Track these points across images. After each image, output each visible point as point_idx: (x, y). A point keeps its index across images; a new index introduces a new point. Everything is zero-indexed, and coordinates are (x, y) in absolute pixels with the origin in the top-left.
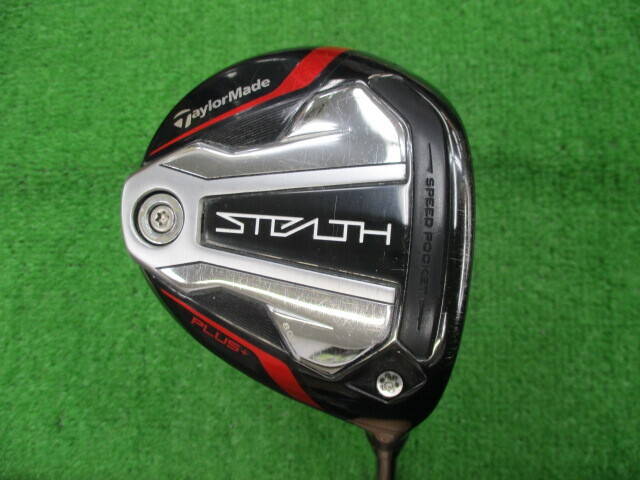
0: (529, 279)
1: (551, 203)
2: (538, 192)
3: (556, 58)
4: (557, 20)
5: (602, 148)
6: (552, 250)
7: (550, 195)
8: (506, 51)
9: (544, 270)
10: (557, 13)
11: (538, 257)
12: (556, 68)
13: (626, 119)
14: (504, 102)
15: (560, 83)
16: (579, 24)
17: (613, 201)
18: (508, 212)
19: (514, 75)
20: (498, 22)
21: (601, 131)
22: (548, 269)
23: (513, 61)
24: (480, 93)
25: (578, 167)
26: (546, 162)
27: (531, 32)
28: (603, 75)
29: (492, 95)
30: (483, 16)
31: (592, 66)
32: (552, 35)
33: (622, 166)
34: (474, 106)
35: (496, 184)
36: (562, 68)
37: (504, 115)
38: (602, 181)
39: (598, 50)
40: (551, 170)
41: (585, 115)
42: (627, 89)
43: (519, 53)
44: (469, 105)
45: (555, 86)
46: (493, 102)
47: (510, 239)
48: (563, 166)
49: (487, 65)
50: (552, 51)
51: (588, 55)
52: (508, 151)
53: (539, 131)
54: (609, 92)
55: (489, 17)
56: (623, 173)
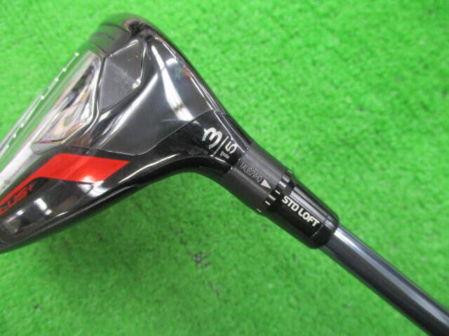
0: (424, 245)
1: (388, 162)
2: (370, 160)
3: (298, 41)
4: (277, 13)
5: (393, 89)
6: (422, 205)
7: (380, 155)
8: (254, 59)
9: (428, 227)
10: (274, 8)
11: (416, 219)
12: (305, 49)
13: (391, 54)
14: (283, 101)
15: (317, 58)
16: (297, 6)
17: (436, 126)
18: (358, 195)
19: (275, 74)
20: (231, 41)
21: (380, 76)
22: (431, 224)
23: (265, 64)
24: (256, 106)
25: (386, 118)
26: (357, 131)
27: (263, 33)
28: (346, 32)
29: (268, 102)
30: (215, 44)
31: (332, 31)
32: (282, 26)
33: (420, 93)
34: (258, 120)
35: (329, 177)
36: (308, 46)
37: (290, 111)
38: (415, 116)
39: (327, 15)
40: (365, 134)
41: (357, 71)
42: (373, 31)
43: (265, 55)
44: (254, 121)
45: (314, 63)
46: (273, 107)
47: (378, 220)
48: (374, 124)
49: (246, 80)
50: (292, 37)
51: (322, 25)
52: (319, 142)
53: (330, 108)
54: (361, 41)
55: (220, 41)
56: (426, 99)
